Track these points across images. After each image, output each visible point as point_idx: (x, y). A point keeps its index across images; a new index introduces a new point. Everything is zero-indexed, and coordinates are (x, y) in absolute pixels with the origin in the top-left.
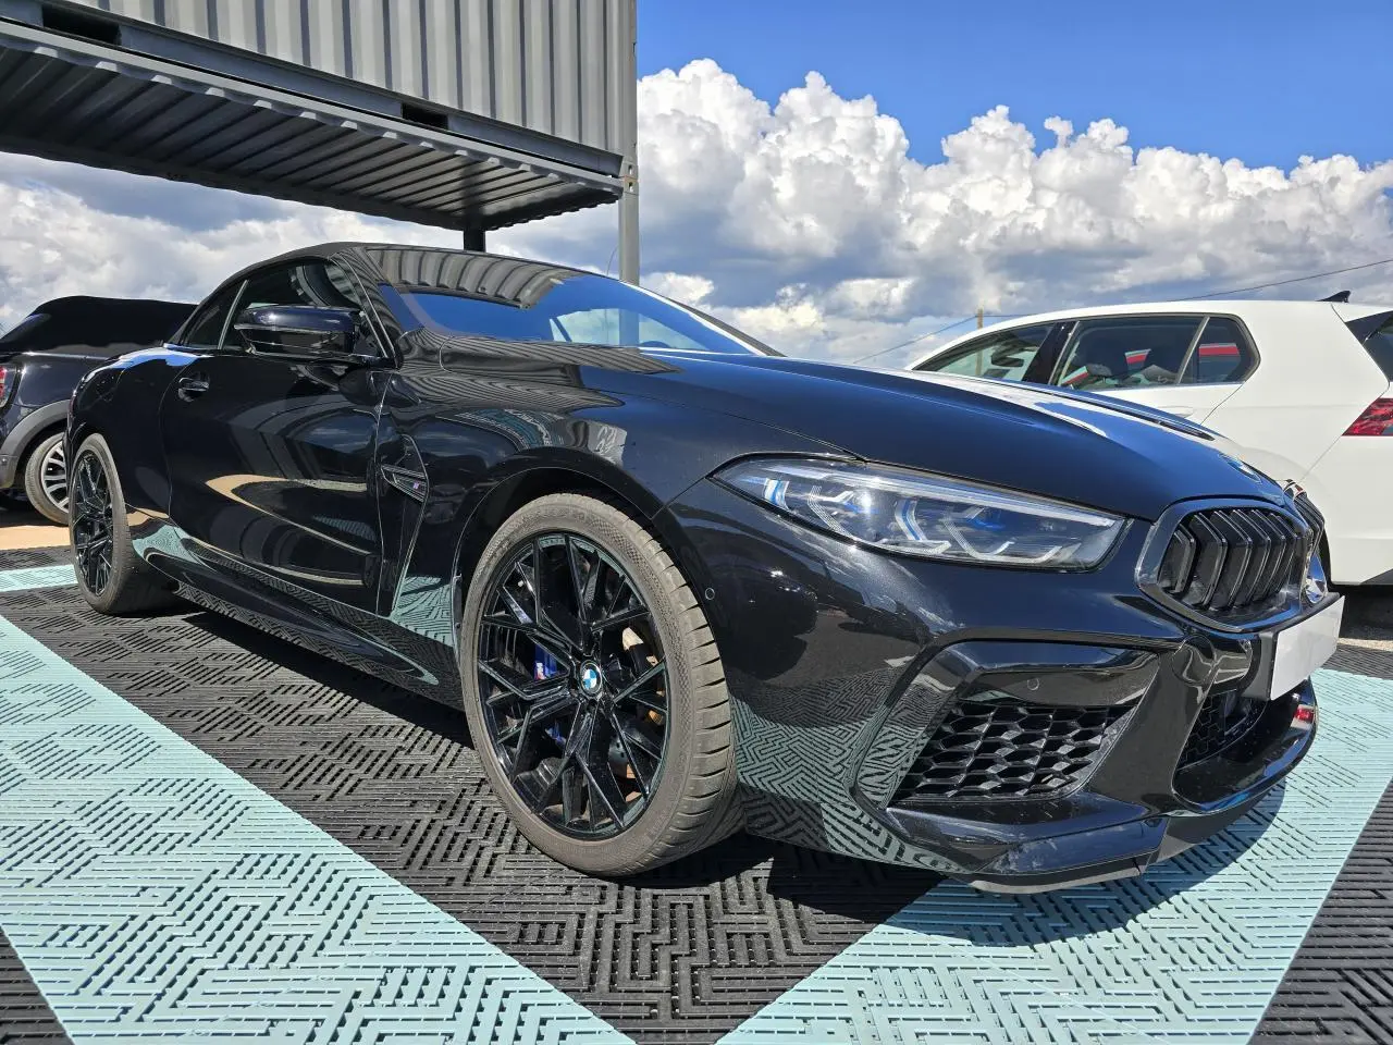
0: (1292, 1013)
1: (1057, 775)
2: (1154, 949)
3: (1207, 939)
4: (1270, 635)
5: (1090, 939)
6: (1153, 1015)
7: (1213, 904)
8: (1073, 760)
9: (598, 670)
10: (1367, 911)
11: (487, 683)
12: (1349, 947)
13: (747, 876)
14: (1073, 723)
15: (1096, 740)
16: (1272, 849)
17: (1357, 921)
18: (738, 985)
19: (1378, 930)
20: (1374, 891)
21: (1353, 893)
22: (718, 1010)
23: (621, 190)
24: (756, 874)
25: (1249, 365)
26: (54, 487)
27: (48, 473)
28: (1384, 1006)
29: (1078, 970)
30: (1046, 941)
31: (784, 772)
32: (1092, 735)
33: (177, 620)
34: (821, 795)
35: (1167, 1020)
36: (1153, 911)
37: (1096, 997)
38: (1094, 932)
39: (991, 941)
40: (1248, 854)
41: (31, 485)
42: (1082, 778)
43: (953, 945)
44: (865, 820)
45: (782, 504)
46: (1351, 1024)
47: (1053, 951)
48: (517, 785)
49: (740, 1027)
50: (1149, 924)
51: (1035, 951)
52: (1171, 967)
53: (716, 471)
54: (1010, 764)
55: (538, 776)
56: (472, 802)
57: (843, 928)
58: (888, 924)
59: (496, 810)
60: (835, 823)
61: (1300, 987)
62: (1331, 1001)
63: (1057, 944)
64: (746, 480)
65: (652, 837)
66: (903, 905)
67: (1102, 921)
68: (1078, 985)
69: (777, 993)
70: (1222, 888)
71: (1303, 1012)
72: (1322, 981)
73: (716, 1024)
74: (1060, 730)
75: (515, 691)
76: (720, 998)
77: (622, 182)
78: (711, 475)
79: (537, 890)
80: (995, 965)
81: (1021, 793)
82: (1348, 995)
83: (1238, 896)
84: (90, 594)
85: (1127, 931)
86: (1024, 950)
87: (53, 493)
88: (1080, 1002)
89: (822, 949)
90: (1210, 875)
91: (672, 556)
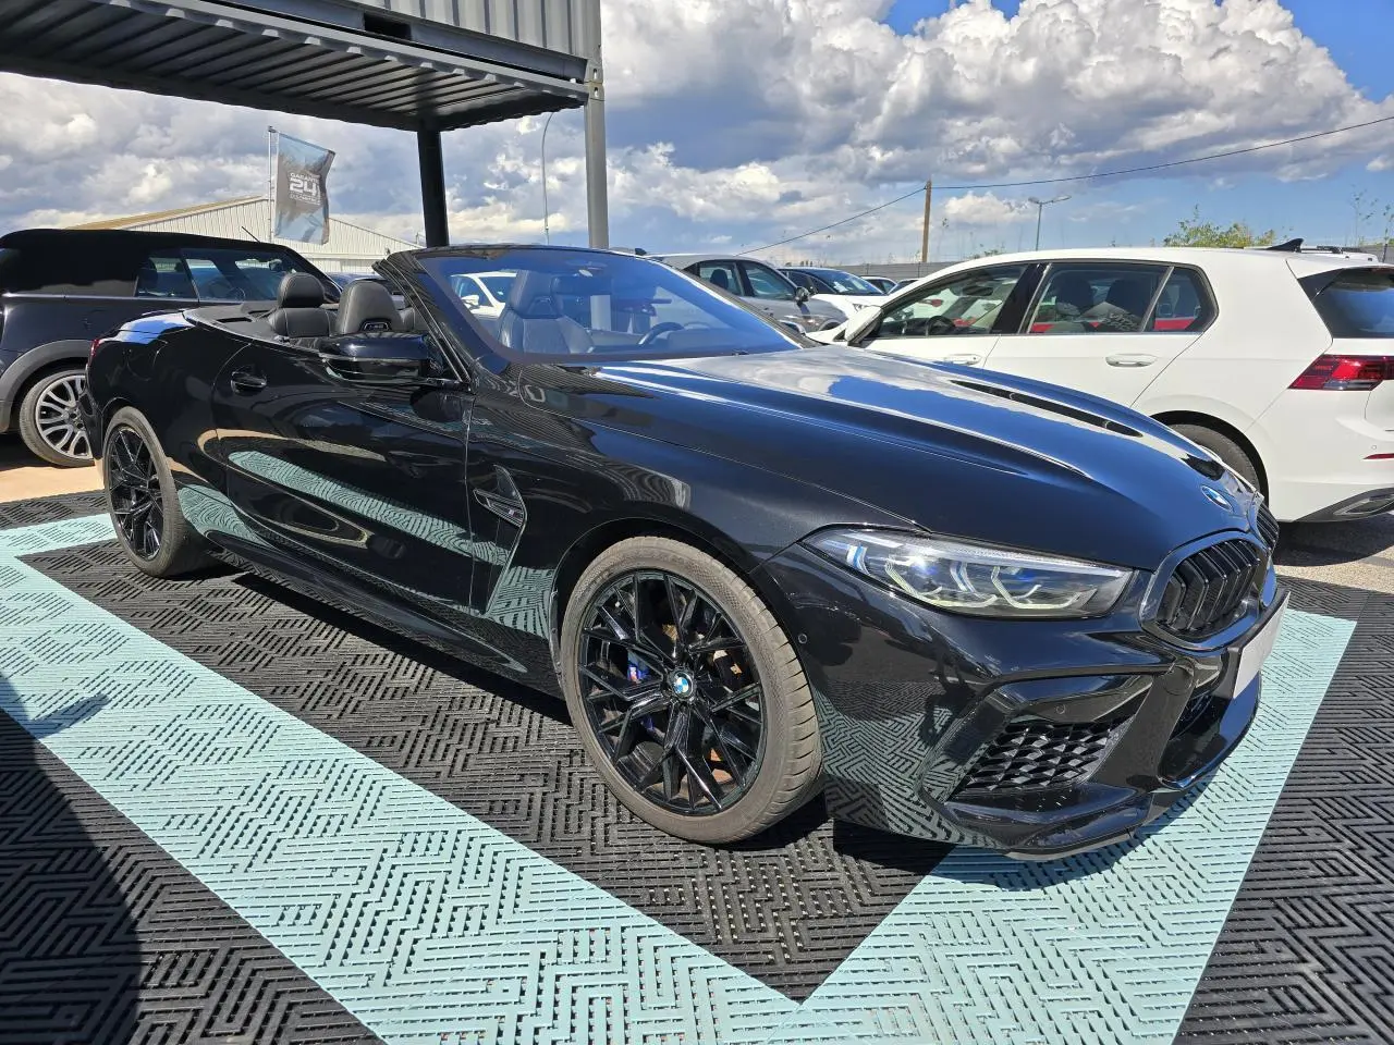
0: (1237, 936)
1: (1072, 769)
2: (1134, 887)
3: (1173, 876)
4: (1236, 650)
5: (1087, 881)
6: (1137, 942)
7: (1176, 845)
8: (1084, 757)
9: (689, 677)
10: (1293, 847)
11: (587, 685)
12: (1279, 879)
13: (814, 835)
14: (1087, 732)
15: (1103, 742)
16: (1220, 793)
17: (1284, 856)
18: (828, 933)
19: (1300, 864)
20: (1298, 828)
21: (1282, 831)
22: (819, 955)
23: (586, 96)
24: (820, 834)
25: (1208, 315)
26: (50, 431)
27: (42, 416)
28: (1303, 928)
29: (1080, 908)
30: (1053, 884)
31: (848, 759)
32: (1099, 738)
33: (226, 582)
34: (879, 779)
35: (1148, 947)
36: (1131, 854)
37: (1095, 930)
38: (1087, 874)
39: (1012, 886)
40: (1201, 798)
41: (26, 429)
42: (1091, 770)
43: (985, 891)
44: (915, 798)
45: (861, 567)
46: (1281, 943)
47: (1059, 892)
48: (619, 767)
49: (839, 968)
50: (1130, 865)
51: (1045, 893)
52: (1148, 902)
53: (804, 538)
54: (1038, 764)
55: (635, 759)
56: (570, 774)
57: (898, 880)
58: (934, 875)
59: (594, 781)
60: (891, 801)
61: (1244, 914)
62: (1266, 926)
63: (1061, 886)
64: (829, 544)
65: (749, 818)
66: (941, 858)
67: (1093, 864)
68: (1081, 921)
69: (860, 939)
70: (1181, 832)
71: (1246, 936)
72: (1260, 909)
73: (820, 967)
74: (1076, 736)
75: (614, 691)
76: (819, 945)
77: (587, 87)
78: (800, 540)
79: (651, 856)
80: (1018, 907)
81: (1044, 784)
82: (1278, 921)
83: (1196, 837)
84: (138, 559)
85: (1113, 872)
86: (1037, 893)
87: (49, 436)
88: (1084, 936)
89: (886, 900)
90: (1173, 819)
91: (765, 601)
